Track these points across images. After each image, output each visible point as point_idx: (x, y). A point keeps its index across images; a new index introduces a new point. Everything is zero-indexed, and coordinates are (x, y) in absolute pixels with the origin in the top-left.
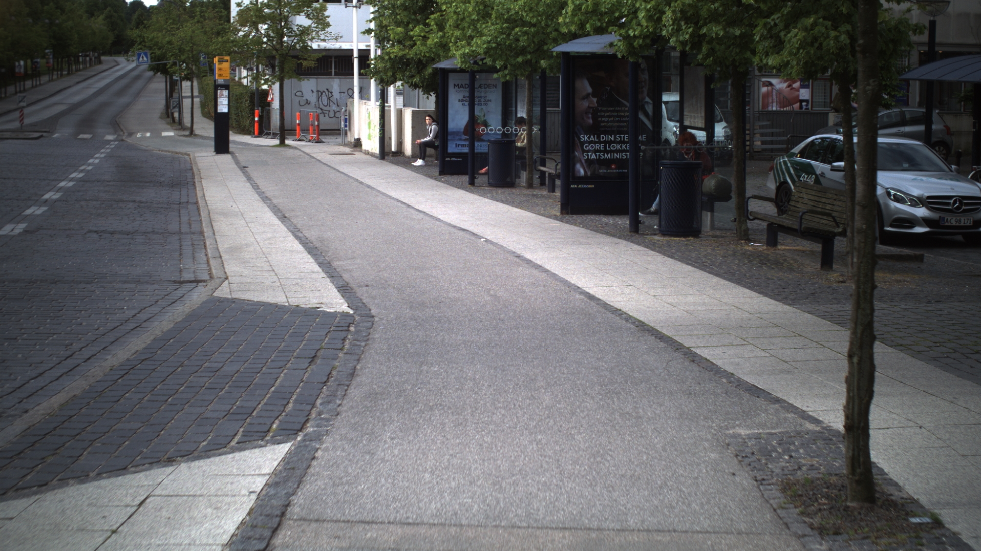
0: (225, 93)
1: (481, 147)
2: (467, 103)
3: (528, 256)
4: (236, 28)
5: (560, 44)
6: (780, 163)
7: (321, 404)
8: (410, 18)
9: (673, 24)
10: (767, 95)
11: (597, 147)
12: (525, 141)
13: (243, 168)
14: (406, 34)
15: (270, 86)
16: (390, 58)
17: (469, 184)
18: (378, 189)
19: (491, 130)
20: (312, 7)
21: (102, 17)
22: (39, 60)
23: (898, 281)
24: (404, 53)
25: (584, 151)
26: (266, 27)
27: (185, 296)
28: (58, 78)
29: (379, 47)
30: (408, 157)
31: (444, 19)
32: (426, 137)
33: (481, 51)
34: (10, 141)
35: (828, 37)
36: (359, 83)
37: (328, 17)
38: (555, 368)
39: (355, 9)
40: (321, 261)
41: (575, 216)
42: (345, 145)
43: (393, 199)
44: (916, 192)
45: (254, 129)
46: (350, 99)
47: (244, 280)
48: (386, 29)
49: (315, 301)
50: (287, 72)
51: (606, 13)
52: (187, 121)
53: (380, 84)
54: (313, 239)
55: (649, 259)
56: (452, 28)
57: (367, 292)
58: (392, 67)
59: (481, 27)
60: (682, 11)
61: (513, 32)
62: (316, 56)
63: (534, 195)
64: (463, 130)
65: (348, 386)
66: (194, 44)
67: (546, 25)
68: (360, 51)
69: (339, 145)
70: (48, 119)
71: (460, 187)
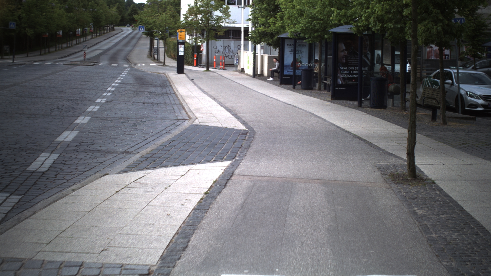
0: (183, 46)
1: (298, 73)
2: (293, 53)
3: (316, 114)
4: (187, 16)
5: (333, 28)
6: (425, 81)
7: (240, 153)
8: (268, 14)
9: (374, 23)
10: (429, 52)
11: (347, 72)
12: (318, 70)
13: (192, 80)
14: (266, 21)
15: (202, 43)
16: (259, 32)
17: (293, 88)
18: (253, 89)
19: (303, 65)
20: (222, 8)
21: (115, 8)
22: (87, 28)
23: (460, 126)
24: (265, 30)
25: (342, 74)
26: (201, 16)
27: (182, 124)
28: (95, 37)
29: (254, 27)
30: (266, 77)
31: (283, 15)
32: (274, 68)
33: (299, 30)
34: (81, 66)
35: (433, 28)
36: (244, 43)
37: (230, 12)
38: (321, 146)
39: (242, 9)
40: (233, 114)
41: (337, 101)
42: (237, 71)
43: (260, 93)
44: (478, 93)
45: (194, 63)
46: (239, 50)
47: (204, 119)
48: (257, 19)
49: (232, 126)
50: (211, 37)
51: (349, 16)
52: (162, 59)
53: (254, 43)
54: (228, 106)
55: (364, 115)
56: (287, 19)
57: (252, 124)
58: (260, 36)
59: (299, 20)
60: (377, 18)
61: (313, 23)
62: (224, 30)
63: (321, 93)
64: (290, 65)
65: (248, 149)
66: (166, 23)
67: (327, 20)
68: (244, 28)
69: (234, 71)
70: (95, 56)
71: (289, 89)
